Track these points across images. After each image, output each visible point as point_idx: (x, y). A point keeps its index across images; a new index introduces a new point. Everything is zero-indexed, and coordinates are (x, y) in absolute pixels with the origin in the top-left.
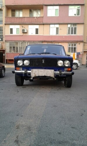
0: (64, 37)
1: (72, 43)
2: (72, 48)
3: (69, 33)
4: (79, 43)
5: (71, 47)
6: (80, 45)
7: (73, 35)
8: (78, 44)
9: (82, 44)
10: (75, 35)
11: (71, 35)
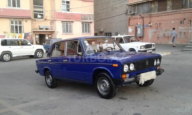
0: (2, 10)
1: (16, 20)
2: (16, 27)
3: (9, 5)
4: (26, 20)
5: (14, 25)
6: (27, 23)
7: (16, 8)
8: (24, 21)
9: (29, 22)
10: (18, 8)
11: (12, 7)
